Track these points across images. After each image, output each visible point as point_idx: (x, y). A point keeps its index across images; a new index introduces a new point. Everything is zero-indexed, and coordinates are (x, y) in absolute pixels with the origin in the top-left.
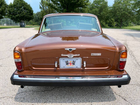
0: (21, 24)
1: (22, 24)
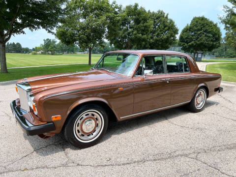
1: (197, 56)
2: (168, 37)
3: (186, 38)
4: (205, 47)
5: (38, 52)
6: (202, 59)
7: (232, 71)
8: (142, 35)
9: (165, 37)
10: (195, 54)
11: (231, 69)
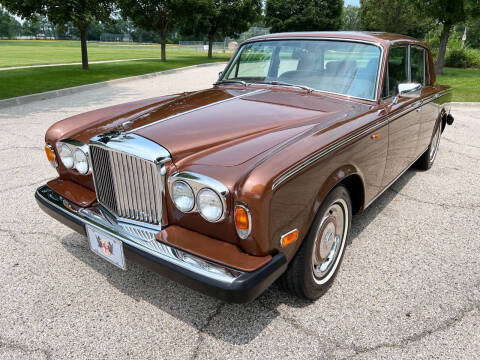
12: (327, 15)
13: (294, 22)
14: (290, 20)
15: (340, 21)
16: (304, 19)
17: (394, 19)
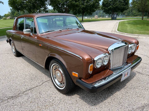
0: (113, 16)
2: (94, 3)
3: (107, 4)
4: (119, 9)
5: (7, 18)
6: (117, 18)
7: (135, 25)
8: (76, 2)
9: (92, 3)
10: (112, 15)
11: (135, 24)
12: (123, 5)
13: (111, 8)
14: (109, 7)
15: (128, 6)
16: (115, 6)
17: (144, 5)
